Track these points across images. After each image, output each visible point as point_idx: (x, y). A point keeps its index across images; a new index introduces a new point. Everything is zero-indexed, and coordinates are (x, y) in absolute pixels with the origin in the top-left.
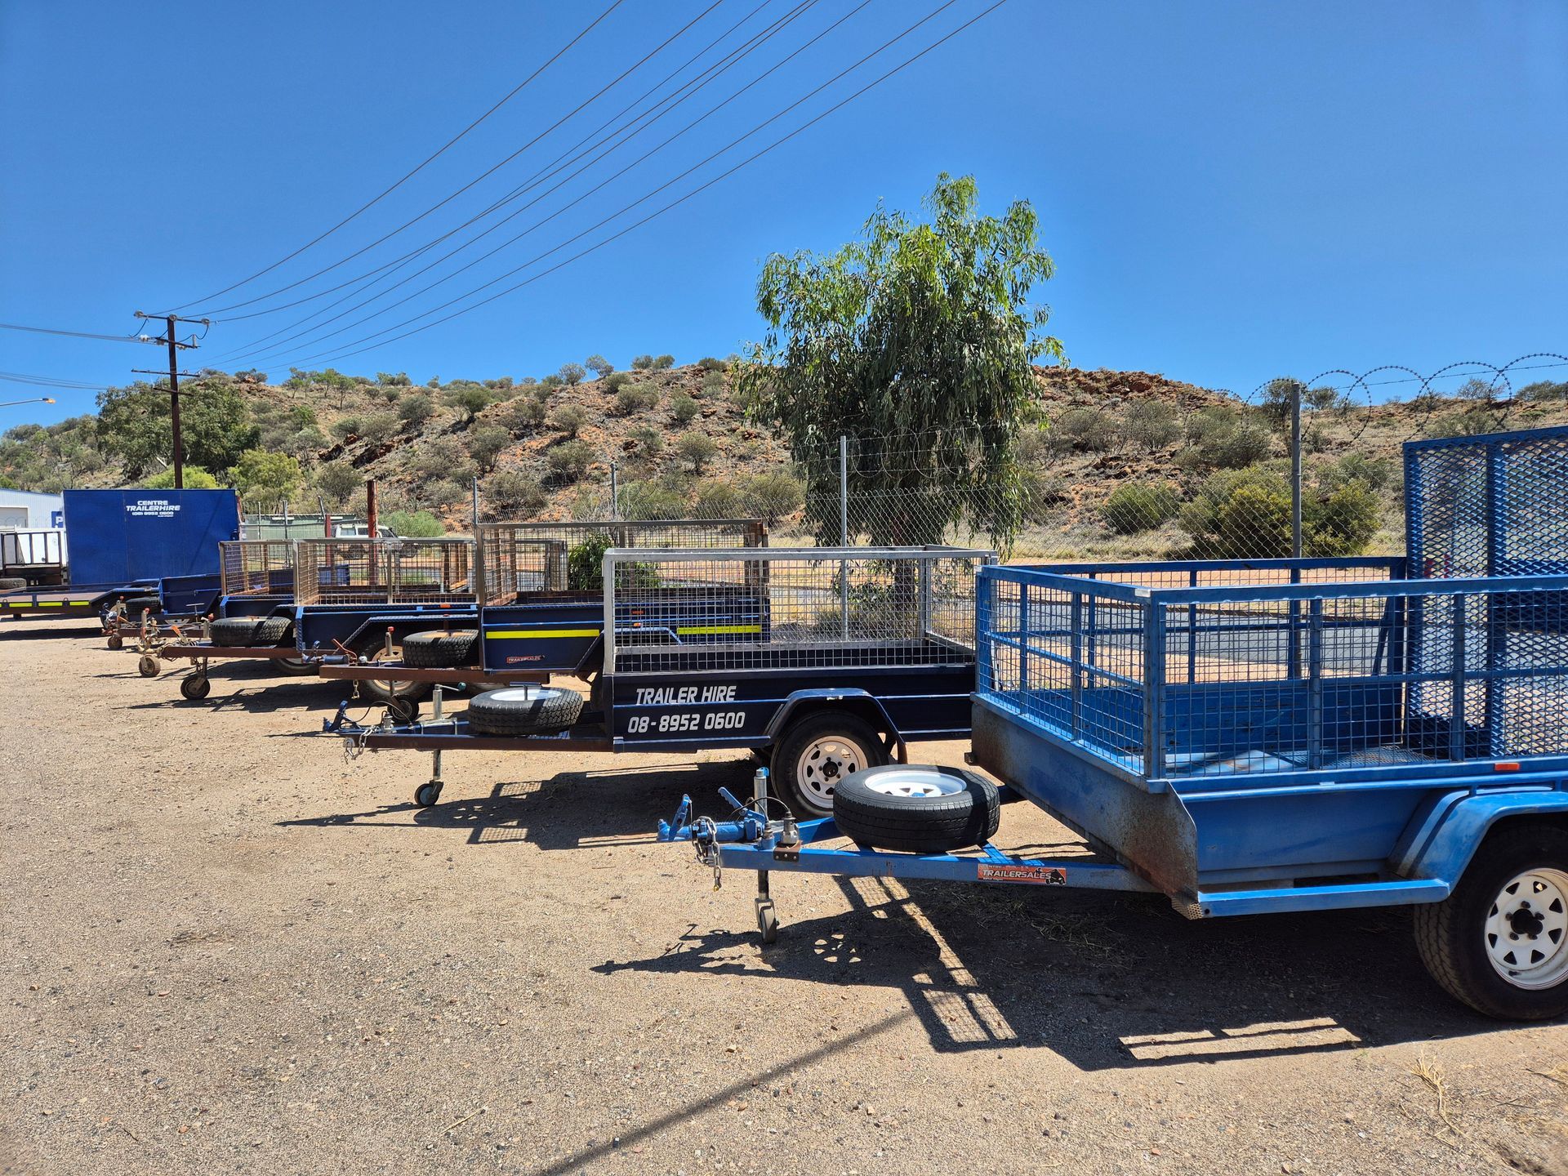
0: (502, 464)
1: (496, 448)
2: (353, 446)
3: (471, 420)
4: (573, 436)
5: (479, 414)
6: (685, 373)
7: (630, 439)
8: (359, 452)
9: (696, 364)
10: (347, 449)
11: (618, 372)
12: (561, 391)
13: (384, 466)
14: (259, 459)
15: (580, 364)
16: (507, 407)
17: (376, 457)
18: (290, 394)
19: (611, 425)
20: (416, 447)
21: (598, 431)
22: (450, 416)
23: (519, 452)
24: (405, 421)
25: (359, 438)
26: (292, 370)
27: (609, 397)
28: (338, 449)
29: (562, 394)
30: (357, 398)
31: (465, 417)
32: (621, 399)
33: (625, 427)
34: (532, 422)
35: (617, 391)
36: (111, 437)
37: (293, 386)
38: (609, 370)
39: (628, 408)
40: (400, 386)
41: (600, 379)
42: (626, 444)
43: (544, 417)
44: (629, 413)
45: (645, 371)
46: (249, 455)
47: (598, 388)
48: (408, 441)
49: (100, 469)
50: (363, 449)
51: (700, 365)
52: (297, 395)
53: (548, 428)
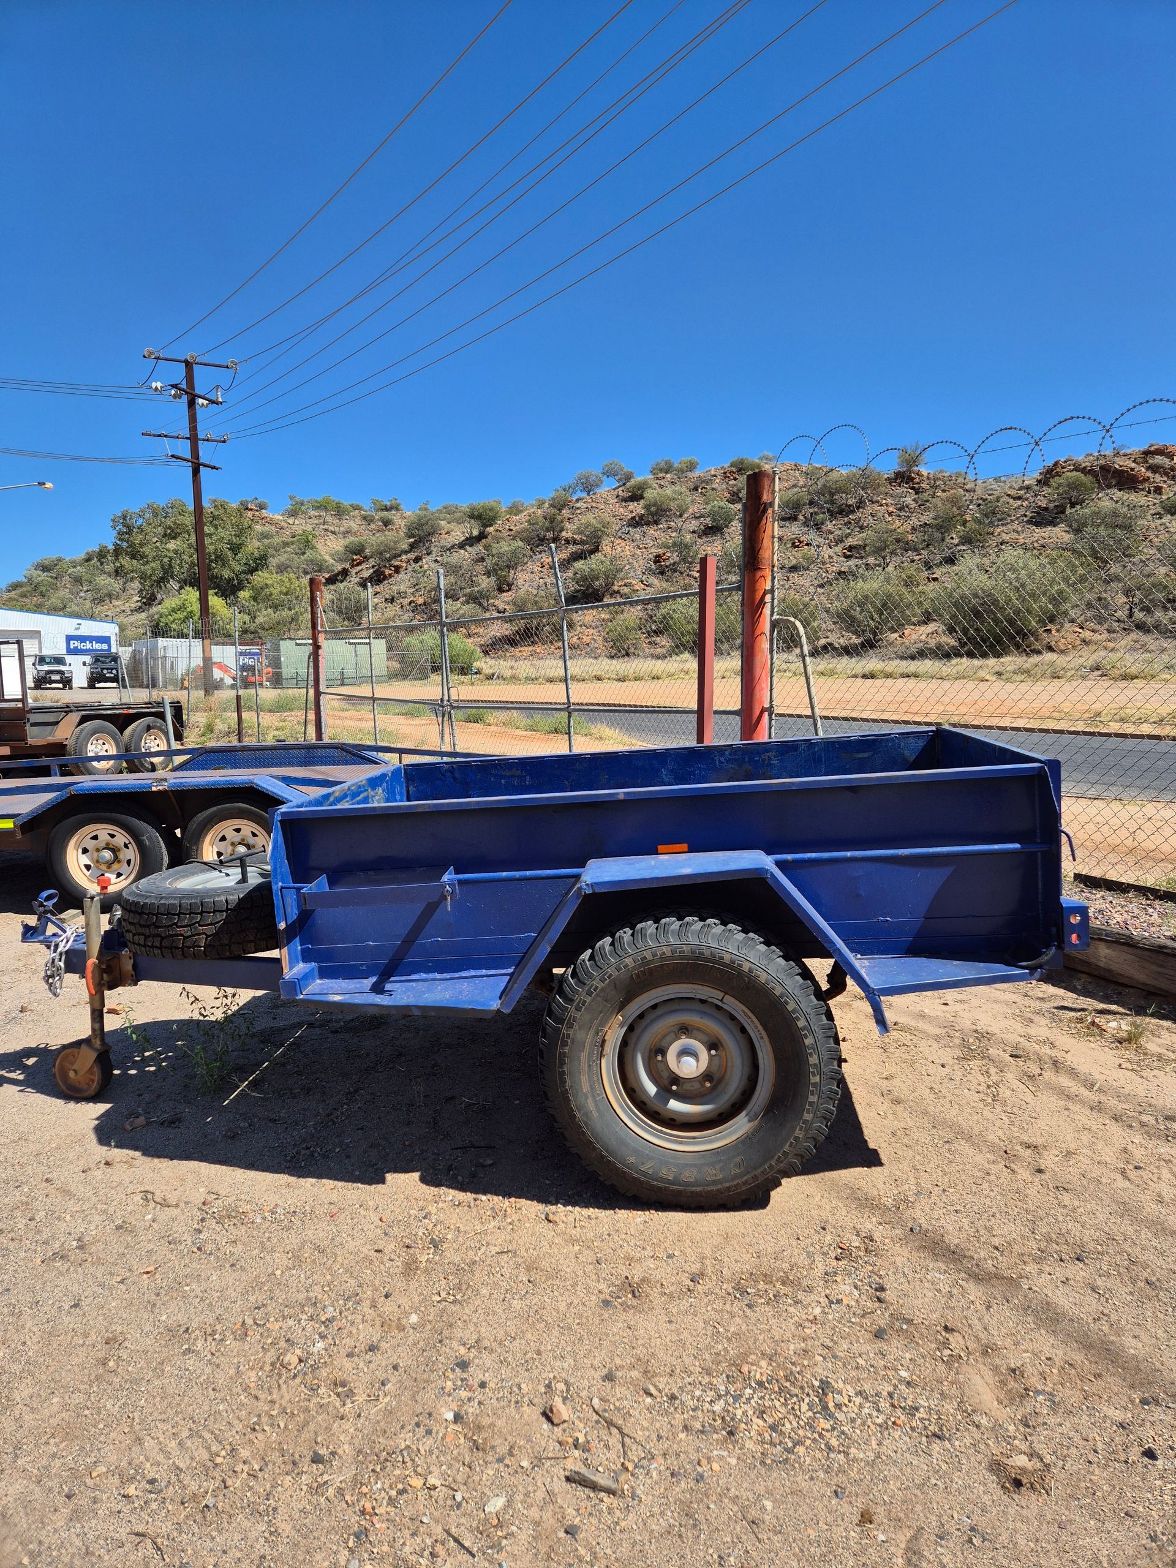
0: (520, 582)
1: (512, 566)
2: (359, 568)
3: (482, 536)
4: (596, 549)
5: (490, 529)
6: (715, 476)
7: (660, 551)
8: (366, 574)
9: (727, 465)
10: (354, 571)
11: (638, 479)
12: (577, 500)
13: (395, 588)
14: (269, 582)
15: (595, 471)
16: (519, 522)
17: (385, 578)
18: (291, 521)
19: (637, 536)
20: (426, 567)
21: (623, 544)
22: (458, 534)
23: (537, 569)
24: (412, 540)
25: (366, 558)
26: (291, 498)
27: (632, 505)
28: (345, 573)
29: (578, 505)
30: (353, 523)
31: (475, 533)
32: (647, 507)
33: (656, 537)
34: (550, 535)
35: (642, 497)
36: (125, 562)
37: (293, 513)
38: (628, 477)
39: (655, 515)
40: (393, 512)
41: (618, 488)
42: (656, 557)
43: (562, 530)
44: (656, 523)
45: (668, 476)
46: (259, 578)
47: (618, 496)
48: (417, 560)
49: (118, 598)
50: (371, 571)
51: (732, 465)
52: (297, 522)
53: (567, 541)
